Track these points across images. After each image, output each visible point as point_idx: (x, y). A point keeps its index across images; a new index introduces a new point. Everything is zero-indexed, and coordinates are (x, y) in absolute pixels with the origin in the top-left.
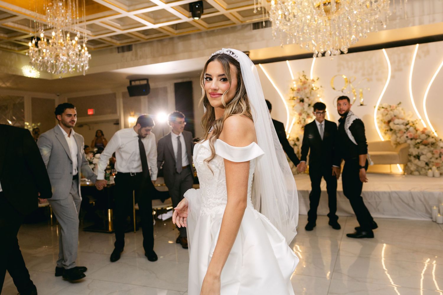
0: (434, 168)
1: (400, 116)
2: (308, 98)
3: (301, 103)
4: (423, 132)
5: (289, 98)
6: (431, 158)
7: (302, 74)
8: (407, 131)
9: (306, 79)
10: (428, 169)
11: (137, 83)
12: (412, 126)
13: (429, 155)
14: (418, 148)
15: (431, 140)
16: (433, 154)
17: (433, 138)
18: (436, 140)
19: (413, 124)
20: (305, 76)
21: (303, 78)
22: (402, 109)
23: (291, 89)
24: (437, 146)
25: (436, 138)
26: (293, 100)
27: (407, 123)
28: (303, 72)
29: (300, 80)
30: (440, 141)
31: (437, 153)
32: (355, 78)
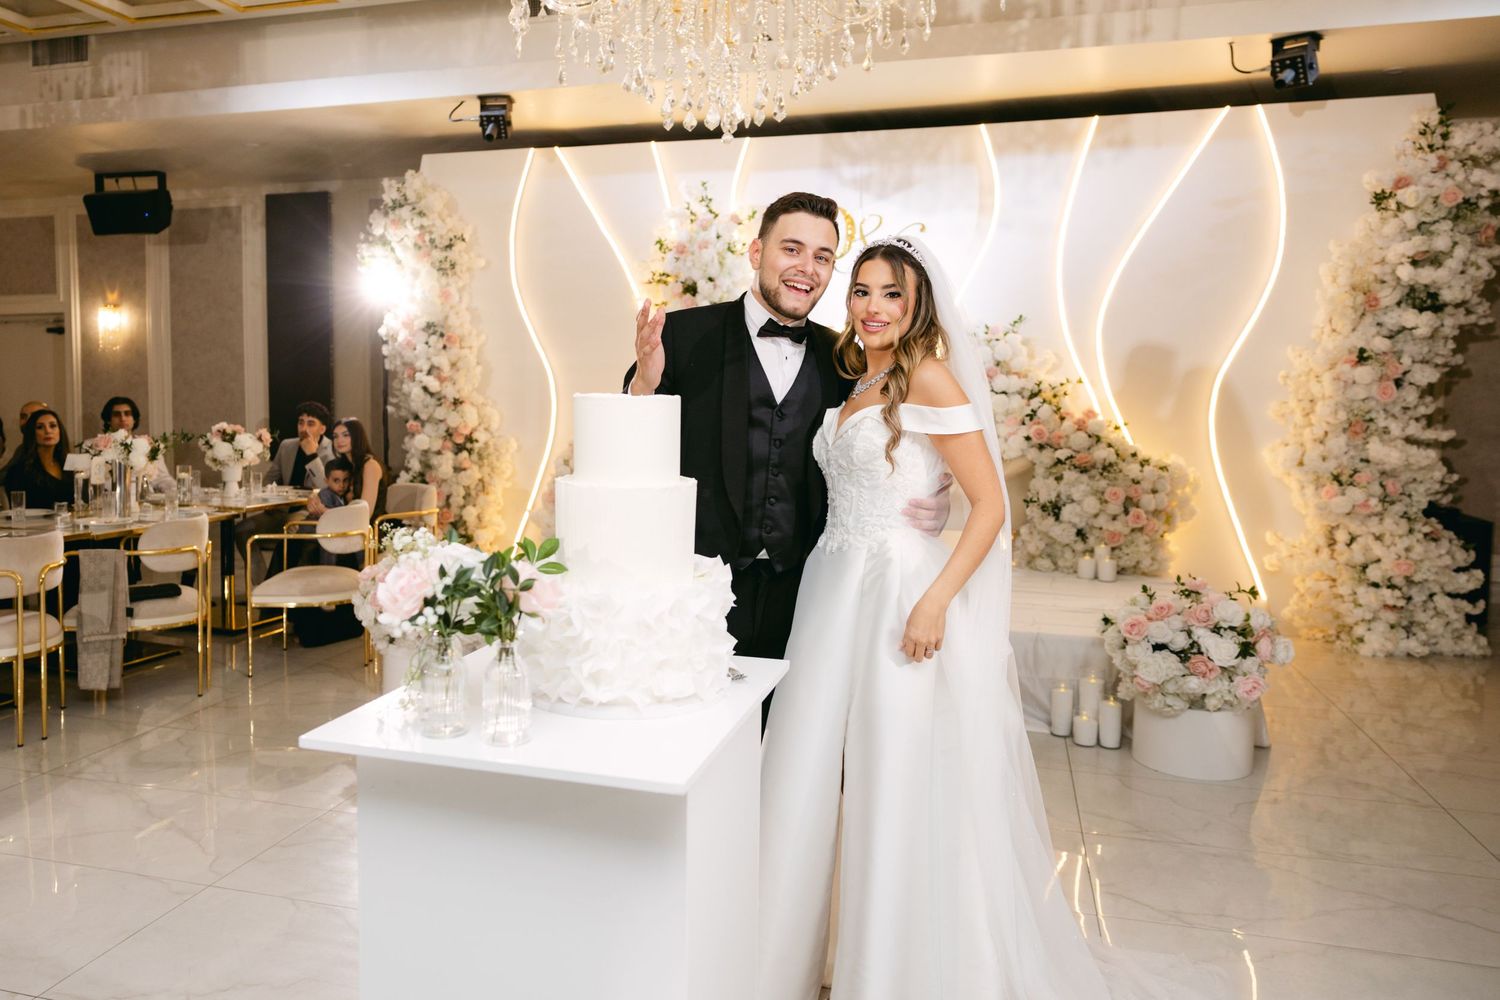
0: (1102, 550)
1: (1015, 365)
2: (711, 280)
3: (688, 295)
4: (1081, 426)
5: (649, 277)
6: (1096, 516)
7: (699, 192)
8: (1031, 419)
9: (711, 211)
10: (1084, 552)
11: (126, 185)
12: (1050, 403)
13: (1091, 504)
14: (1059, 479)
15: (1102, 454)
16: (1104, 502)
17: (1110, 445)
18: (1118, 455)
19: (1055, 396)
20: (710, 200)
21: (701, 210)
22: (1025, 342)
23: (659, 242)
24: (1121, 474)
25: (1121, 448)
26: (661, 286)
27: (1036, 389)
28: (702, 188)
29: (692, 213)
30: (1130, 459)
31: (1118, 498)
32: (881, 219)
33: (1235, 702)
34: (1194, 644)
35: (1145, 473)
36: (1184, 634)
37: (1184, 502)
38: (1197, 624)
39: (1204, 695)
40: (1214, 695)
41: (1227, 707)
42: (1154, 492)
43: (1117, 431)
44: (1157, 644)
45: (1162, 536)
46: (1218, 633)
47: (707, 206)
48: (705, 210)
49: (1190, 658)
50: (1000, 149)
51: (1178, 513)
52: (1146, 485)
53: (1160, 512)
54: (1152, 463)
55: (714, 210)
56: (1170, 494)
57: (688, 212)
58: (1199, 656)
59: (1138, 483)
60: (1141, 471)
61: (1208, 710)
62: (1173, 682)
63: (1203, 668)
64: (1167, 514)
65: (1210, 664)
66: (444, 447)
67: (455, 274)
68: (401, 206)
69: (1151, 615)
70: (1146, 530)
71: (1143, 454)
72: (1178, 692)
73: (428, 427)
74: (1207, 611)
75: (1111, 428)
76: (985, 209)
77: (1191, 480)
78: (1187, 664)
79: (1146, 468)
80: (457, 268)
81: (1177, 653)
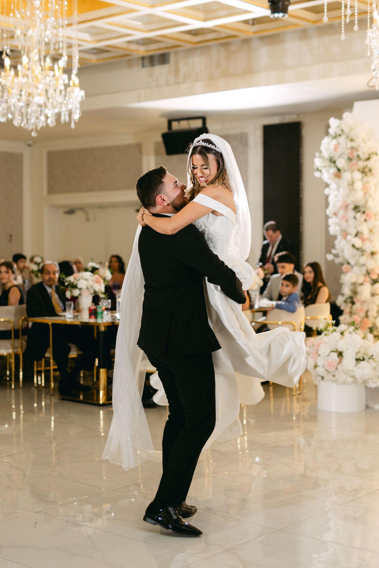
11: (184, 125)
66: (365, 281)
67: (372, 175)
68: (340, 135)
73: (356, 269)
80: (374, 171)
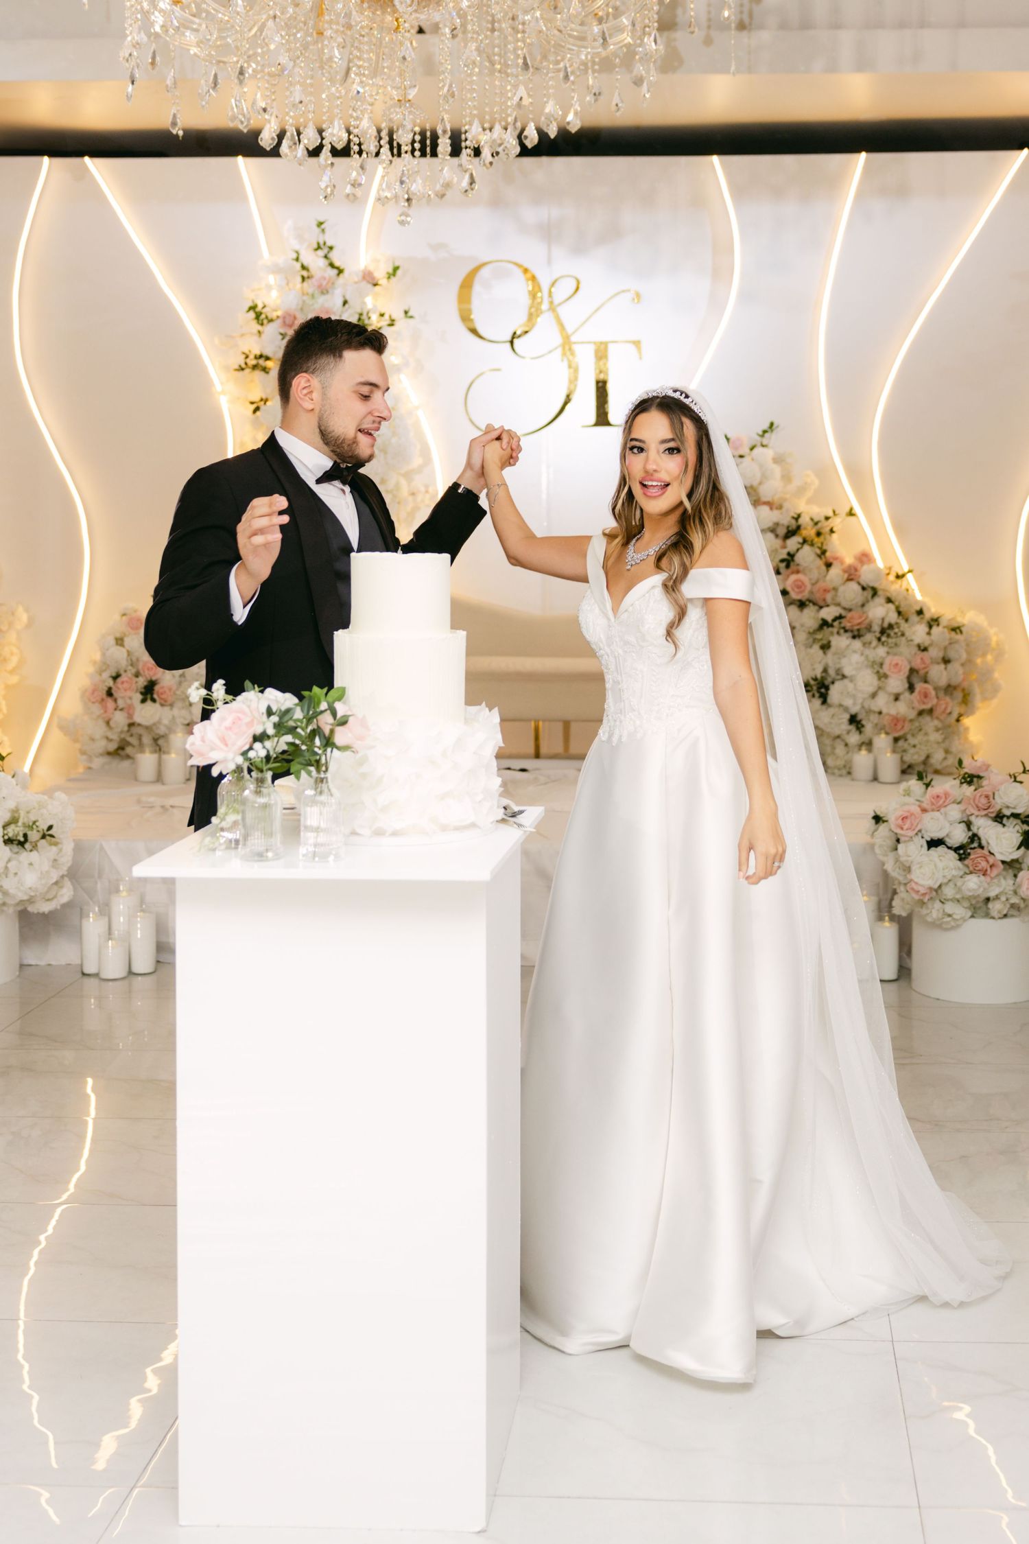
0: (882, 742)
4: (851, 575)
5: (241, 360)
6: (874, 695)
7: (314, 236)
8: (788, 566)
9: (332, 265)
10: (860, 746)
12: (812, 545)
13: (867, 681)
14: (825, 647)
15: (879, 612)
16: (882, 676)
17: (889, 600)
18: (899, 613)
19: (819, 534)
20: (331, 248)
21: (316, 262)
22: (778, 460)
23: (253, 308)
24: (903, 639)
25: (903, 605)
26: (258, 374)
27: (793, 524)
28: (317, 230)
29: (303, 267)
30: (915, 618)
31: (900, 671)
32: (578, 282)
33: (1022, 905)
34: (974, 837)
35: (933, 637)
36: (963, 826)
37: (986, 675)
38: (976, 813)
39: (988, 899)
40: (997, 897)
41: (1013, 912)
42: (946, 661)
43: (899, 581)
44: (932, 840)
45: (958, 720)
46: (1001, 823)
47: (326, 257)
48: (322, 263)
49: (969, 854)
50: (739, 192)
51: (977, 690)
52: (934, 653)
53: (955, 688)
54: (943, 622)
55: (337, 264)
56: (968, 663)
57: (298, 266)
58: (979, 851)
59: (925, 649)
60: (929, 634)
61: (993, 918)
62: (951, 884)
63: (984, 864)
64: (963, 690)
65: (991, 860)
69: (925, 805)
70: (937, 713)
71: (932, 610)
72: (958, 896)
74: (987, 797)
75: (892, 577)
76: (720, 273)
77: (993, 644)
78: (966, 862)
79: (935, 630)
81: (956, 850)
